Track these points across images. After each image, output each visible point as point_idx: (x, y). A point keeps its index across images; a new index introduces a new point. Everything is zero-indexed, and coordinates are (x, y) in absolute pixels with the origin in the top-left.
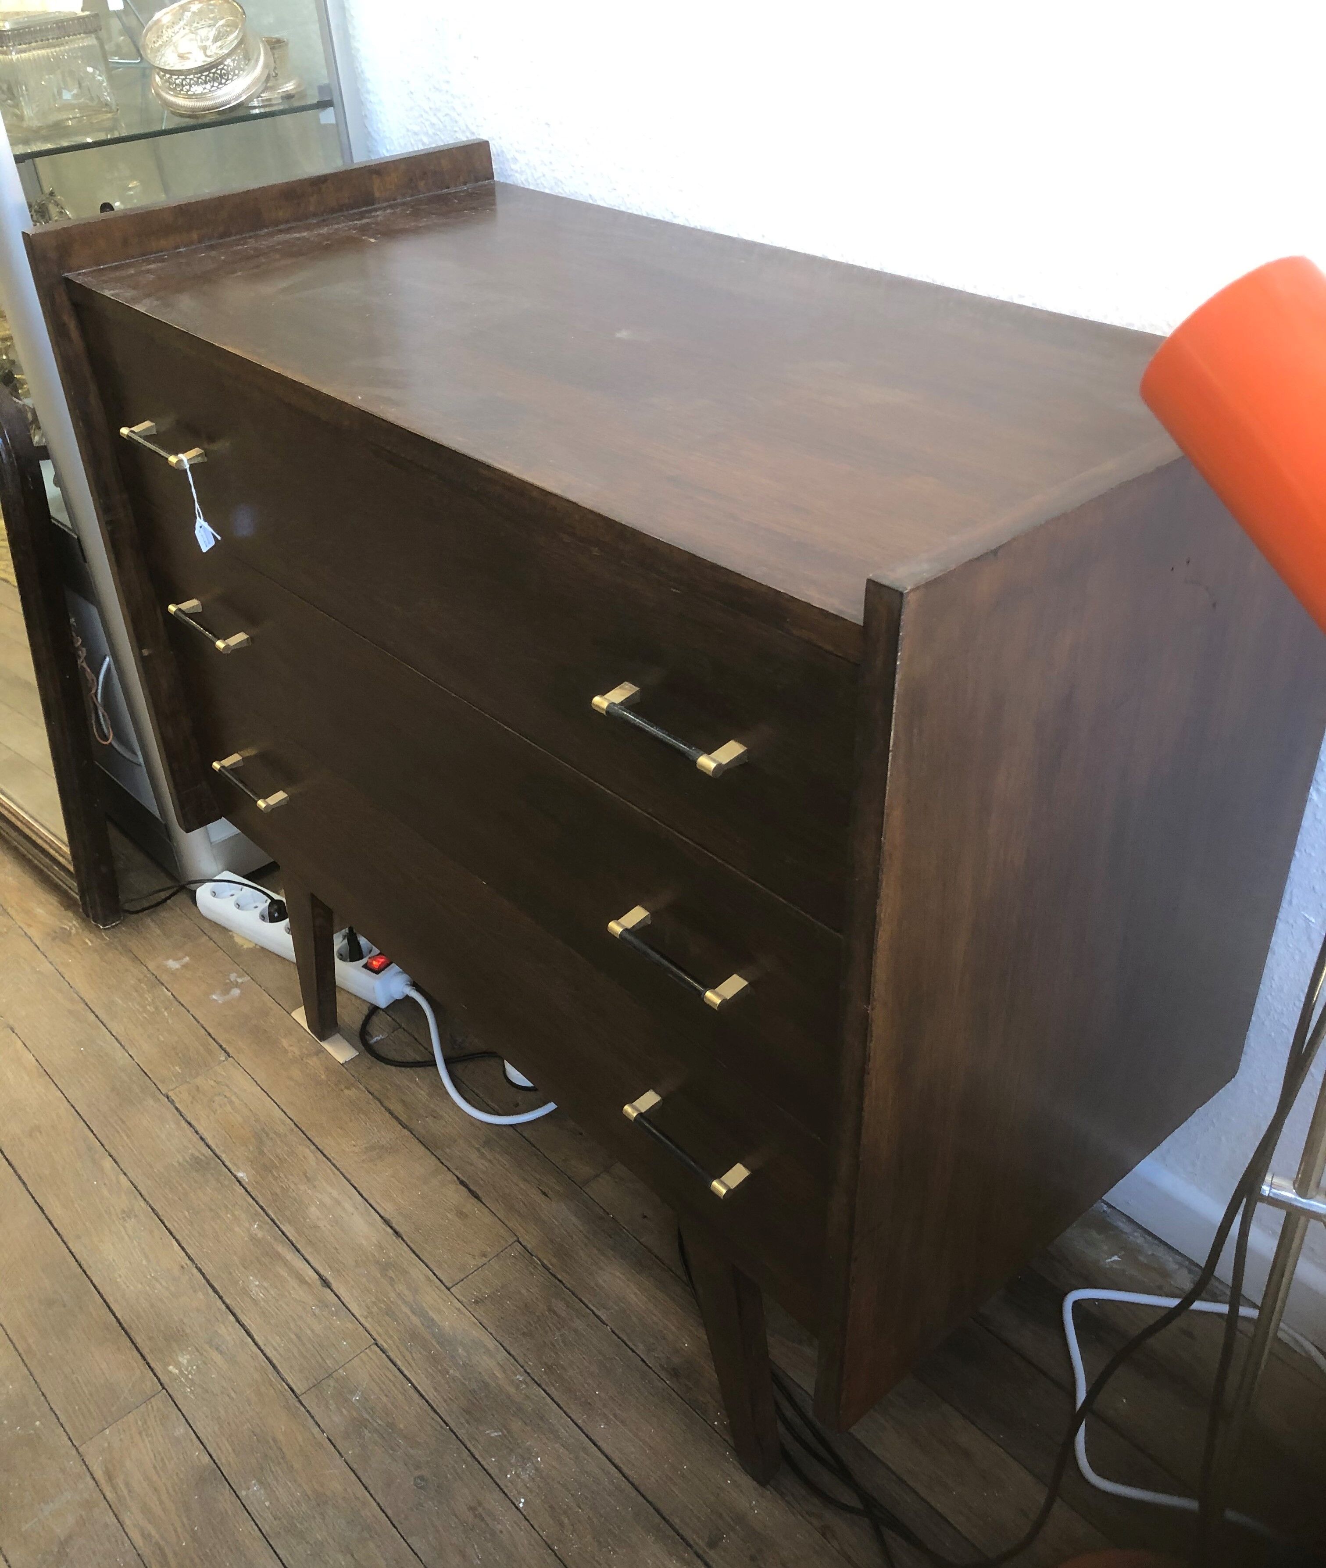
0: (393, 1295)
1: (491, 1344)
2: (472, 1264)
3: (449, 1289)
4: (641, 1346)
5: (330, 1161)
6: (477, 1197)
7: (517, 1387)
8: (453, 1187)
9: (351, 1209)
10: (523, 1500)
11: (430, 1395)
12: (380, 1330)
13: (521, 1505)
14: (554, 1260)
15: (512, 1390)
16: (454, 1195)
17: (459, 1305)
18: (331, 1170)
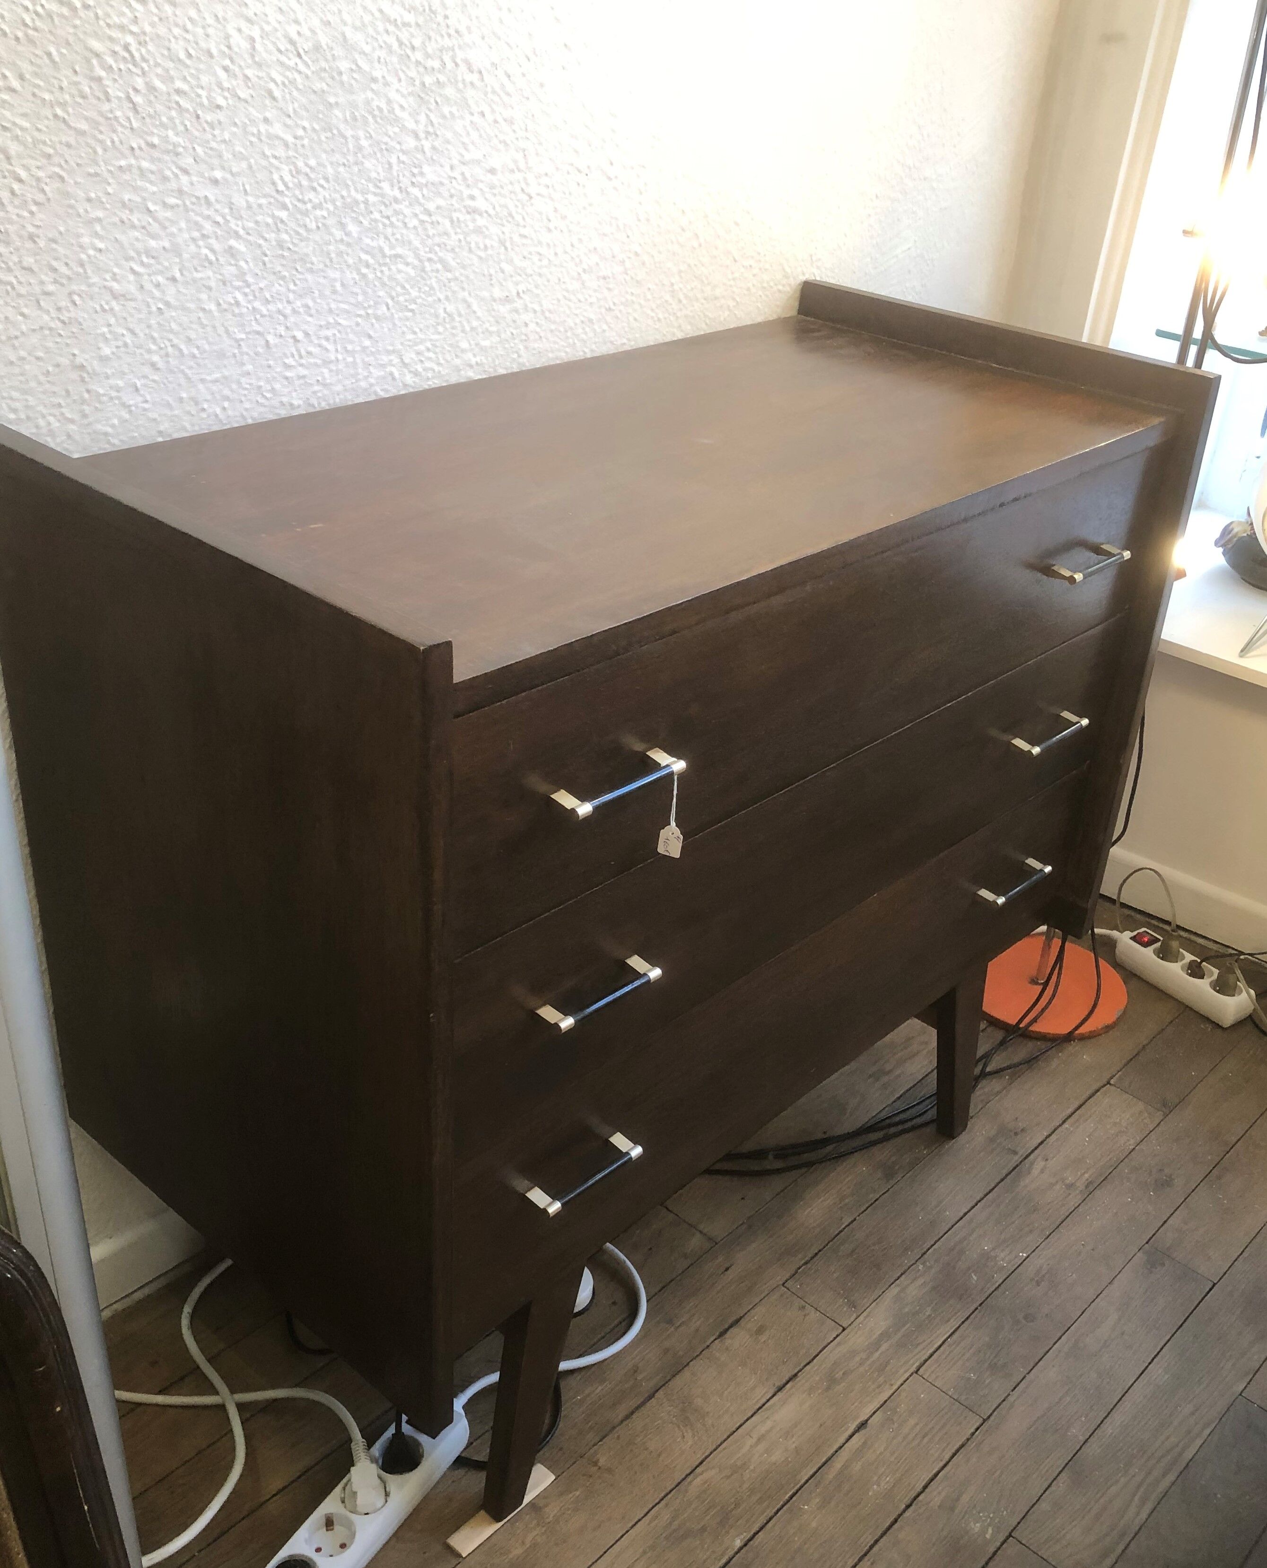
0: (861, 1369)
1: (894, 1290)
2: (814, 1315)
3: (844, 1329)
4: (871, 1196)
5: (706, 1457)
6: (737, 1321)
7: (931, 1267)
8: (728, 1342)
9: (769, 1424)
10: (1021, 1254)
11: (954, 1323)
12: (902, 1371)
13: (1025, 1255)
14: (800, 1256)
15: (933, 1271)
16: (738, 1338)
17: (861, 1318)
18: (720, 1452)
